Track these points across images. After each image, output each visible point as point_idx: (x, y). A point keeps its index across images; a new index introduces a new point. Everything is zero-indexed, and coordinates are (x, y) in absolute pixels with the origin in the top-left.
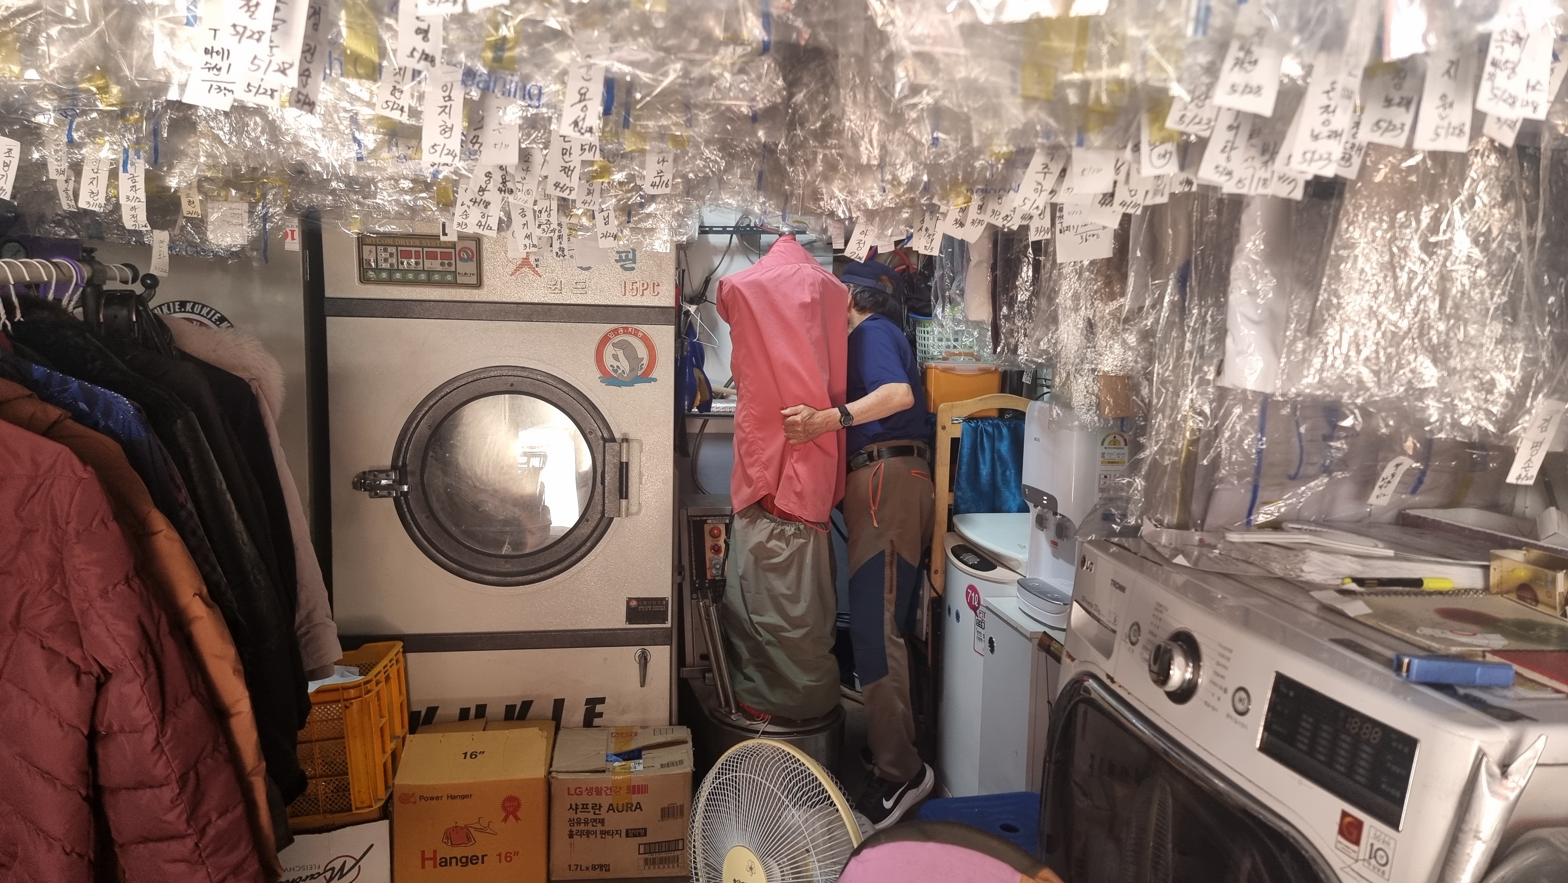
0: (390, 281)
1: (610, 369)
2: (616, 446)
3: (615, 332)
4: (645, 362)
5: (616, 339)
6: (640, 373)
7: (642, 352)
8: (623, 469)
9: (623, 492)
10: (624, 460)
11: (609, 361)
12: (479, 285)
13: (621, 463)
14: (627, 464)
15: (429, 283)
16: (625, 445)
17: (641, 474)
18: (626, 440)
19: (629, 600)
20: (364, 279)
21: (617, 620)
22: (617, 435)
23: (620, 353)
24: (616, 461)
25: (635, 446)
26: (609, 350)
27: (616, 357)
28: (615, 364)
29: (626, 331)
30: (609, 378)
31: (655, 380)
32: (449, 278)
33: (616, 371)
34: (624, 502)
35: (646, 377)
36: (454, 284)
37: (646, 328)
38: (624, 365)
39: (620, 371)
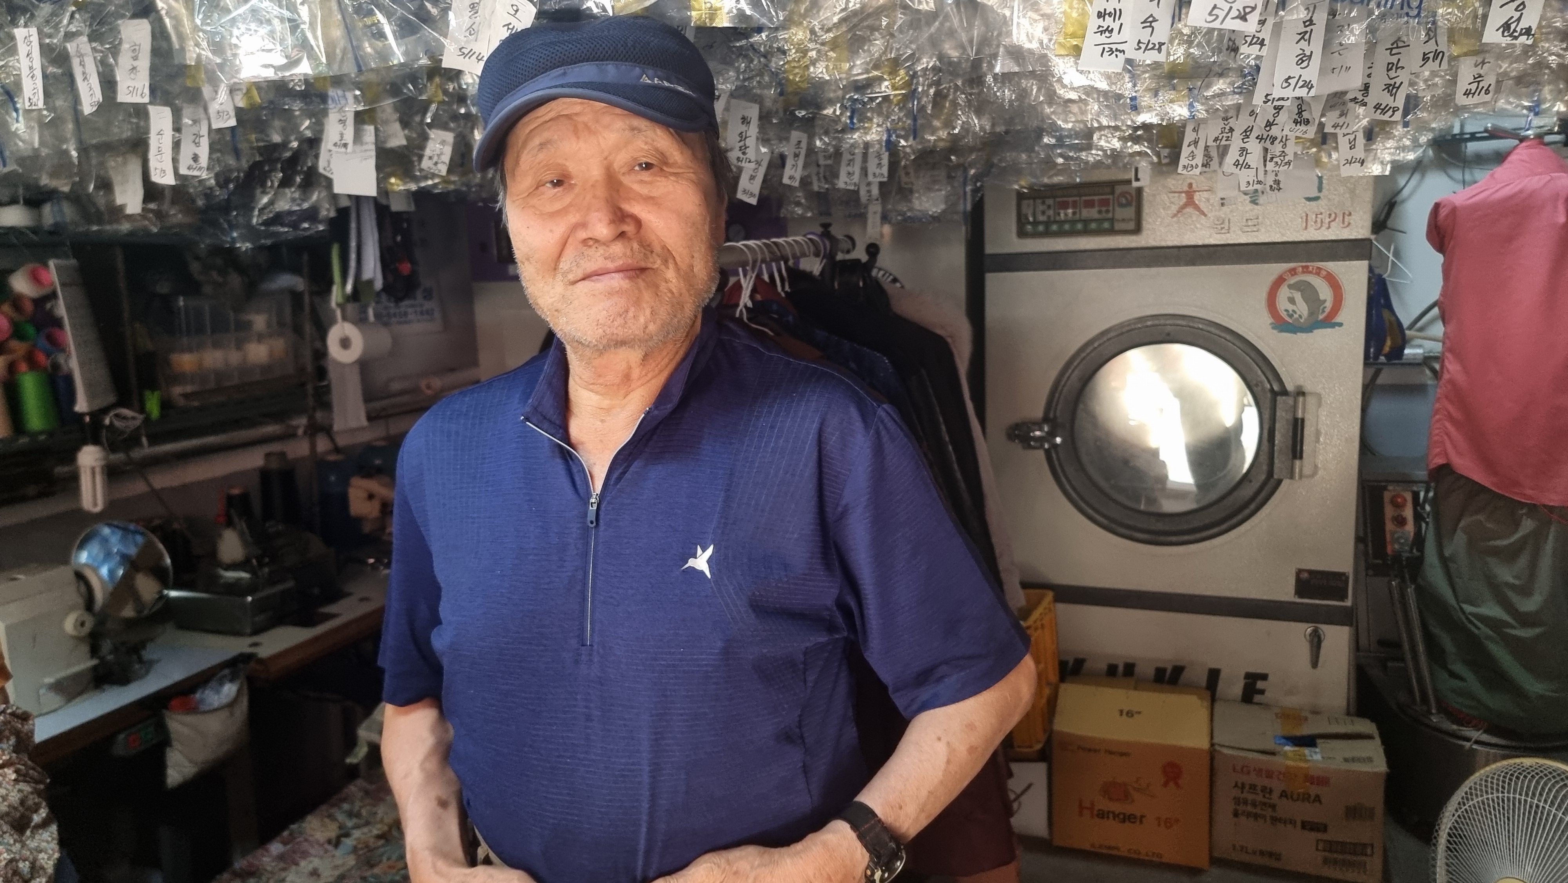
0: (1047, 234)
1: (1284, 315)
2: (1290, 401)
3: (1293, 272)
4: (1329, 305)
5: (1293, 280)
6: (1321, 317)
7: (1325, 293)
8: (1297, 426)
9: (1296, 451)
10: (1300, 415)
11: (1283, 304)
12: (1137, 229)
13: (1296, 420)
14: (1303, 420)
15: (1086, 232)
16: (1301, 399)
17: (1318, 433)
18: (1300, 393)
19: (1299, 572)
20: (1022, 233)
21: (1286, 592)
22: (1290, 387)
23: (1298, 296)
24: (1290, 416)
25: (1311, 401)
26: (1284, 293)
27: (1292, 301)
28: (1290, 307)
29: (1306, 270)
30: (1282, 325)
31: (1340, 325)
32: (1106, 225)
33: (1291, 316)
34: (1297, 463)
35: (1329, 322)
36: (1112, 232)
37: (1333, 266)
38: (1302, 308)
39: (1296, 316)
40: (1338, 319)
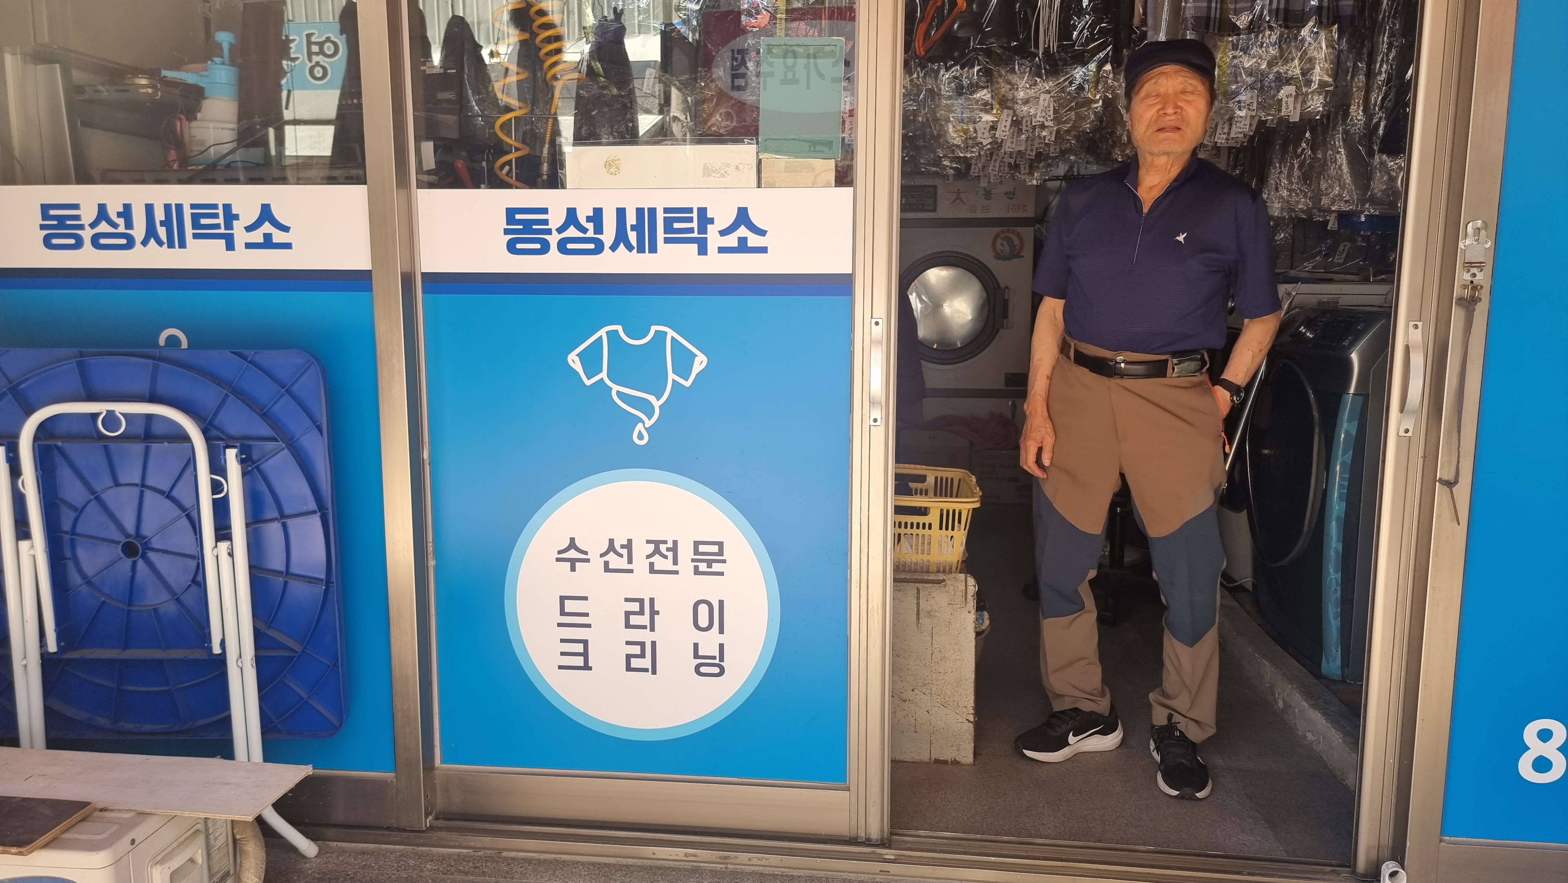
1: (999, 251)
2: (1002, 291)
4: (1018, 247)
5: (1003, 236)
6: (1015, 253)
7: (1016, 241)
8: (1006, 303)
9: (1005, 315)
10: (1006, 298)
11: (999, 247)
12: (934, 210)
13: (1005, 300)
14: (1008, 300)
16: (1007, 290)
17: (1014, 307)
18: (1007, 287)
19: (1006, 374)
21: (1000, 384)
22: (1002, 286)
23: (1005, 243)
24: (1000, 299)
25: (1011, 293)
26: (999, 241)
27: (1002, 245)
28: (1002, 248)
29: (1008, 231)
30: (999, 256)
31: (1023, 256)
32: (920, 207)
33: (1002, 252)
34: (1006, 320)
35: (1018, 256)
36: (922, 210)
37: (1019, 229)
38: (1007, 249)
39: (1004, 252)
40: (1022, 254)
